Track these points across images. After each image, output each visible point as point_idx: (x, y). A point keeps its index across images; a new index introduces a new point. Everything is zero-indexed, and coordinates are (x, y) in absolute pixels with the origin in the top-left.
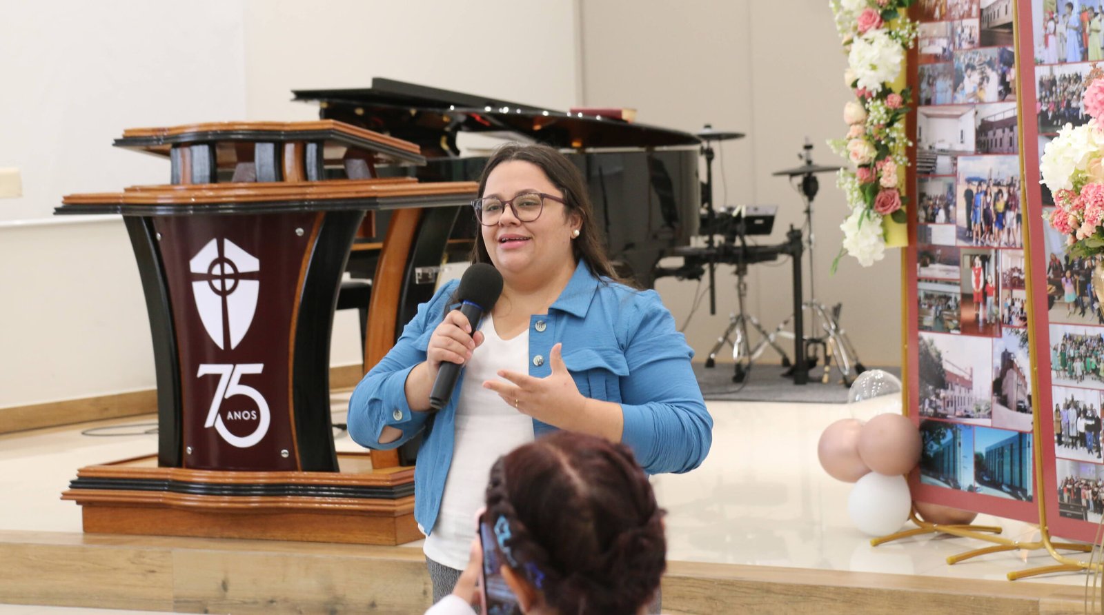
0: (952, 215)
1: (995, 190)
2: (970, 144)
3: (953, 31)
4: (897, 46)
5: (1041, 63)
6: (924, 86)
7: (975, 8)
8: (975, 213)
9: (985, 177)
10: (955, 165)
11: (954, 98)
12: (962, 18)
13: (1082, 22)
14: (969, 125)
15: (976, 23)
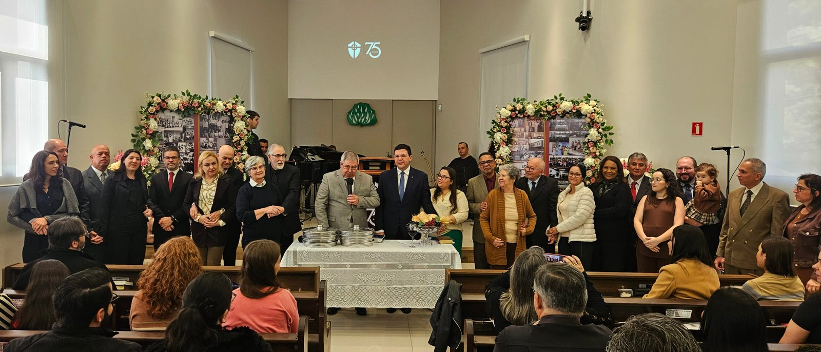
3: (520, 147)
12: (523, 145)
13: (562, 149)
15: (528, 146)
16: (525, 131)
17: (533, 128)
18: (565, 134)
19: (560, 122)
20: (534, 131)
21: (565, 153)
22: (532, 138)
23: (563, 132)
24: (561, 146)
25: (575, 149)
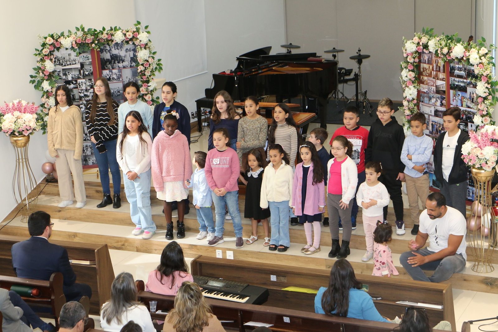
0: (428, 128)
1: (439, 125)
2: (433, 113)
3: (429, 88)
4: (416, 90)
5: (452, 105)
6: (421, 98)
7: (435, 84)
8: (434, 129)
9: (437, 122)
10: (429, 117)
11: (429, 103)
12: (431, 86)
13: (462, 99)
14: (433, 110)
15: (435, 88)
16: (433, 70)
17: (439, 67)
18: (463, 82)
19: (459, 68)
20: (439, 71)
21: (464, 104)
22: (438, 79)
23: (462, 80)
24: (460, 96)
25: (473, 102)
